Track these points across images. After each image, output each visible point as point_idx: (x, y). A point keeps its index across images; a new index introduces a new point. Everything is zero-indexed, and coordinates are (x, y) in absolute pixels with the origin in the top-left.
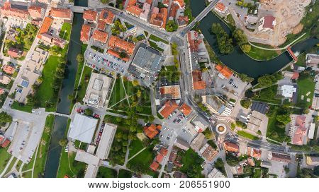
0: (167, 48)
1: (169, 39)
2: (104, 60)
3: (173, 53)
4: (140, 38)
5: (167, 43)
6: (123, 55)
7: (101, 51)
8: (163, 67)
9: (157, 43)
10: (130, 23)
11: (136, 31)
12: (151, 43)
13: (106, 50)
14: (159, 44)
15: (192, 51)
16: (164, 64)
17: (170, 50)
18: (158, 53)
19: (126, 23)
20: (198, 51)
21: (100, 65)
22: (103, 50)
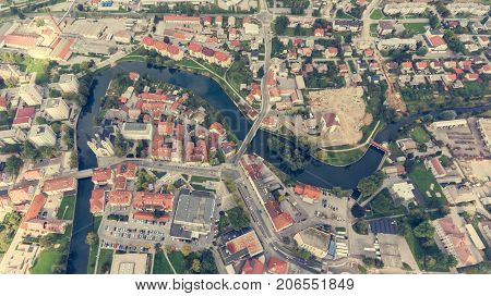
0: (219, 186)
1: (219, 174)
2: (130, 231)
3: (230, 190)
4: (178, 184)
5: (217, 180)
6: (159, 214)
7: (124, 218)
8: (222, 213)
9: (203, 184)
10: (159, 170)
11: (170, 178)
12: (195, 186)
13: (131, 216)
14: (206, 184)
15: (253, 179)
16: (222, 208)
17: (224, 187)
18: (208, 195)
19: (154, 172)
20: (262, 177)
21: (126, 241)
22: (127, 217)
